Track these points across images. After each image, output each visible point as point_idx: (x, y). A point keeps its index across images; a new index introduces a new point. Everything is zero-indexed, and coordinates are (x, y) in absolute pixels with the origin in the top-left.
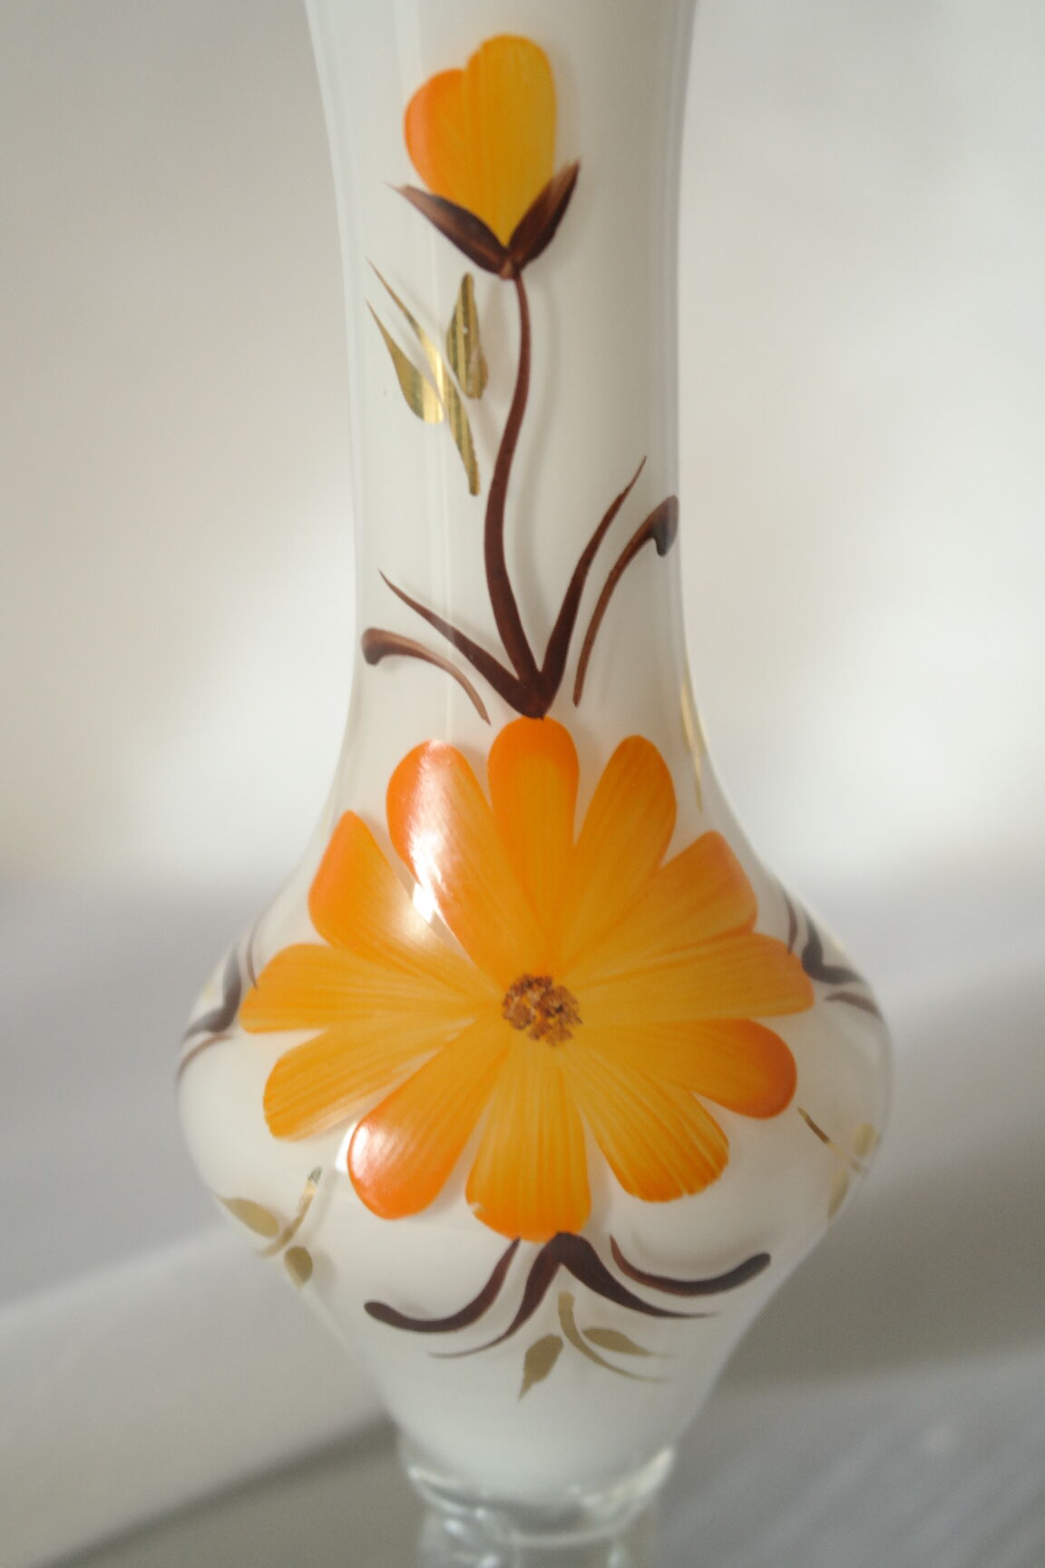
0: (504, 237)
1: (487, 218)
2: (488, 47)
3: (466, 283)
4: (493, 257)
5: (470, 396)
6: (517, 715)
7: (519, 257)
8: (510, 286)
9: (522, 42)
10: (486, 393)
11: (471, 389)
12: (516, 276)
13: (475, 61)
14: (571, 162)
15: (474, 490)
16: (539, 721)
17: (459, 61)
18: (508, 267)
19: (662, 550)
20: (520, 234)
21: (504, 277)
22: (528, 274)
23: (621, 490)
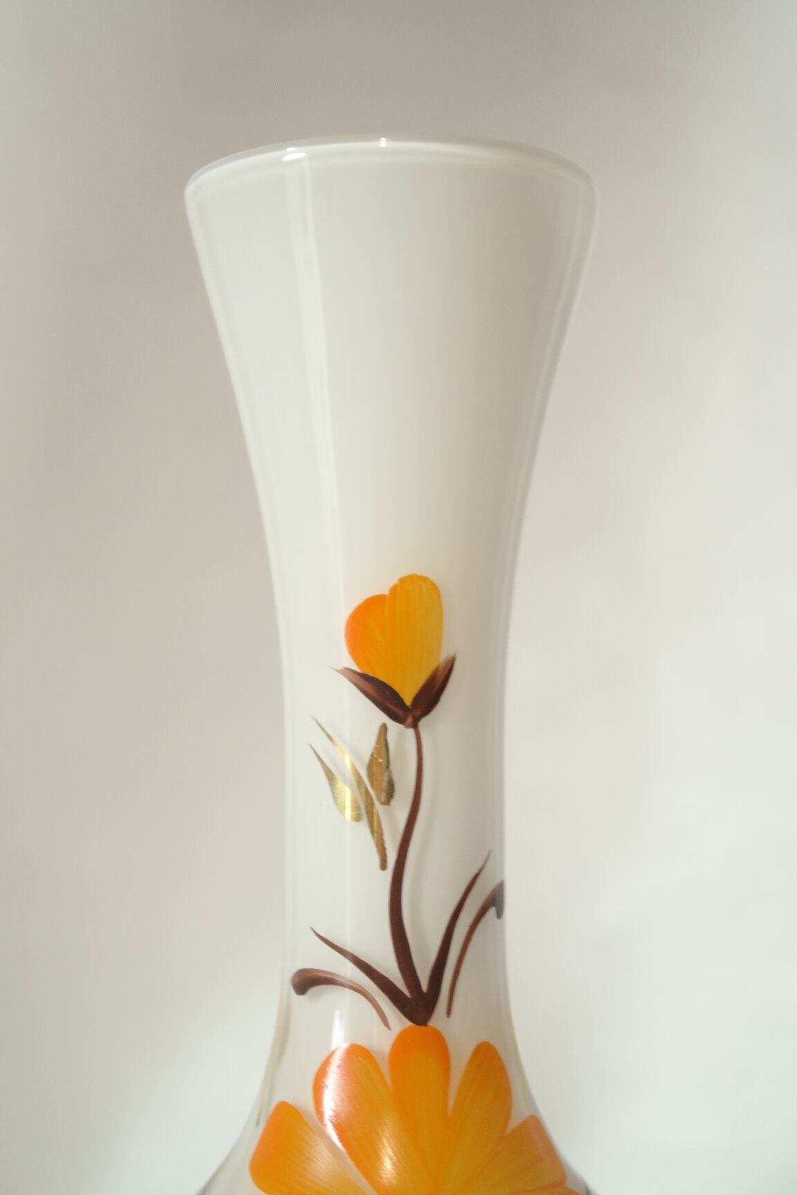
0: (408, 701)
1: (397, 688)
2: (402, 581)
3: (384, 728)
4: (400, 713)
5: (383, 803)
6: (409, 1023)
7: (418, 713)
8: (411, 732)
9: (425, 579)
10: (393, 802)
11: (383, 798)
12: (415, 725)
13: (394, 590)
14: (451, 655)
15: (384, 866)
16: (424, 1027)
17: (385, 591)
18: (410, 720)
19: (500, 914)
20: (417, 699)
21: (407, 726)
22: (423, 724)
23: (476, 871)
